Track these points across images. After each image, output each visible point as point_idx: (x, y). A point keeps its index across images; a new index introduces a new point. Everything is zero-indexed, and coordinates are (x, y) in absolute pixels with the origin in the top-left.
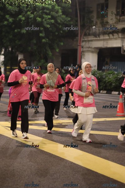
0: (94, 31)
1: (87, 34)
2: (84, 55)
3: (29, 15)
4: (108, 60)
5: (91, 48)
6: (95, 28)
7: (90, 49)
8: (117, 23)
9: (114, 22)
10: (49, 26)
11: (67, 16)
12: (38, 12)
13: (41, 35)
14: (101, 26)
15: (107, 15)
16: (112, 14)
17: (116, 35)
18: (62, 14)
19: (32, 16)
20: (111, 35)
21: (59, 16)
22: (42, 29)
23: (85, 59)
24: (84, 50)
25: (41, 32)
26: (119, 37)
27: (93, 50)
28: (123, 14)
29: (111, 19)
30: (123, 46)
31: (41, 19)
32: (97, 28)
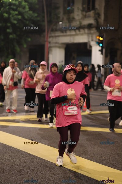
0: (61, 26)
1: (54, 30)
2: (51, 50)
4: (75, 55)
5: (58, 43)
6: (61, 24)
7: (57, 45)
8: (83, 19)
9: (80, 18)
10: (15, 22)
11: (34, 12)
12: (5, 8)
13: (8, 30)
14: (67, 22)
15: (72, 11)
16: (78, 10)
17: (82, 30)
18: (29, 10)
20: (77, 31)
21: (26, 12)
22: (9, 25)
23: (52, 54)
24: (52, 45)
25: (8, 28)
26: (85, 33)
27: (60, 45)
28: (89, 10)
29: (78, 15)
30: (89, 41)
31: (7, 15)
32: (64, 24)
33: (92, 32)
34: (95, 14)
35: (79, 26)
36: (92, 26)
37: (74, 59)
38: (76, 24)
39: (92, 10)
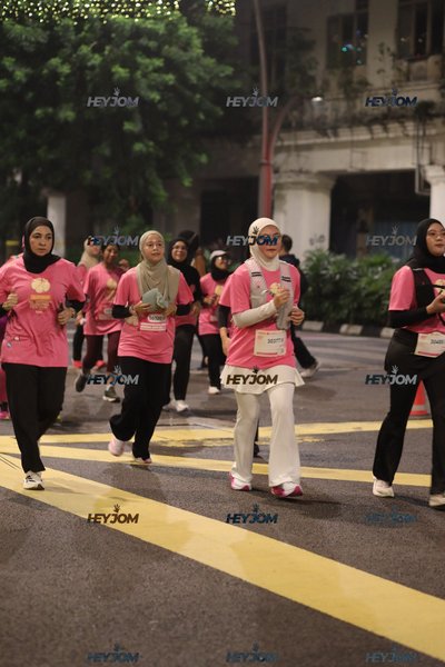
0: (317, 113)
1: (294, 124)
2: (282, 198)
3: (84, 58)
4: (366, 216)
5: (307, 172)
6: (319, 102)
7: (303, 178)
8: (401, 87)
9: (388, 82)
10: (156, 96)
11: (221, 59)
12: (118, 46)
13: (128, 126)
14: (342, 96)
15: (362, 56)
16: (382, 52)
17: (395, 128)
18: (204, 55)
19: (96, 60)
20: (377, 129)
21: (191, 61)
23: (285, 213)
24: (284, 179)
25: (128, 116)
26: (407, 136)
27: (315, 181)
28: (420, 54)
29: (380, 71)
30: (420, 166)
31: (127, 70)
32: (328, 104)
33: (432, 131)
34: (442, 69)
36: (433, 112)
37: (364, 229)
39: (433, 52)
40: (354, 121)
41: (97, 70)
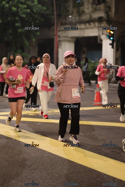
0: (70, 20)
1: (64, 23)
2: (61, 44)
3: (4, 5)
4: (84, 49)
5: (68, 37)
6: (71, 17)
7: (66, 39)
8: (93, 12)
9: (90, 11)
10: (24, 16)
11: (43, 5)
12: (13, 2)
13: (17, 24)
14: (77, 15)
15: (82, 4)
16: (88, 3)
17: (92, 24)
18: (38, 4)
19: (7, 5)
20: (87, 24)
21: (34, 6)
22: (17, 18)
23: (62, 48)
24: (61, 39)
25: (17, 22)
26: (95, 26)
27: (70, 39)
28: (99, 3)
29: (88, 8)
30: (99, 35)
31: (16, 8)
32: (73, 18)
33: (103, 25)
34: (105, 7)
35: (89, 19)
36: (103, 19)
37: (84, 53)
38: (85, 17)
39: (103, 3)
40: (81, 22)
41: (8, 9)
